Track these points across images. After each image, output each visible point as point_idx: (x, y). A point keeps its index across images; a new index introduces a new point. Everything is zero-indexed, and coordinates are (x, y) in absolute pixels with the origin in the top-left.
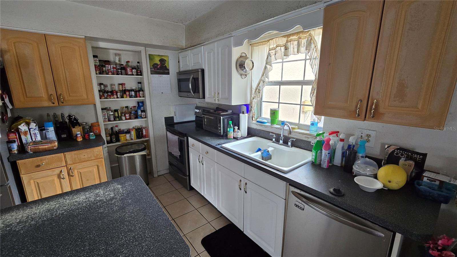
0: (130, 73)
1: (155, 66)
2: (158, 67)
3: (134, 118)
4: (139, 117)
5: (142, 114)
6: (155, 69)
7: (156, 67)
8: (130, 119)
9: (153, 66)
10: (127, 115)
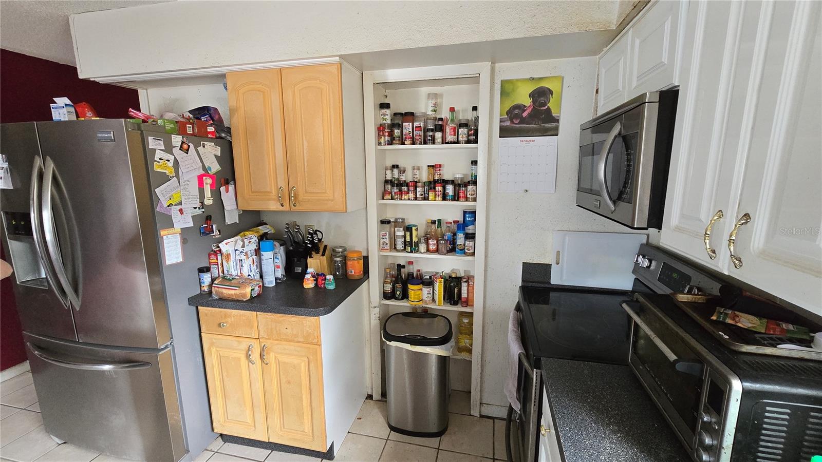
0: (450, 138)
1: (516, 111)
2: (525, 115)
3: (445, 252)
4: (457, 249)
5: (466, 244)
6: (512, 122)
7: (517, 116)
8: (437, 251)
9: (508, 113)
10: (431, 242)
